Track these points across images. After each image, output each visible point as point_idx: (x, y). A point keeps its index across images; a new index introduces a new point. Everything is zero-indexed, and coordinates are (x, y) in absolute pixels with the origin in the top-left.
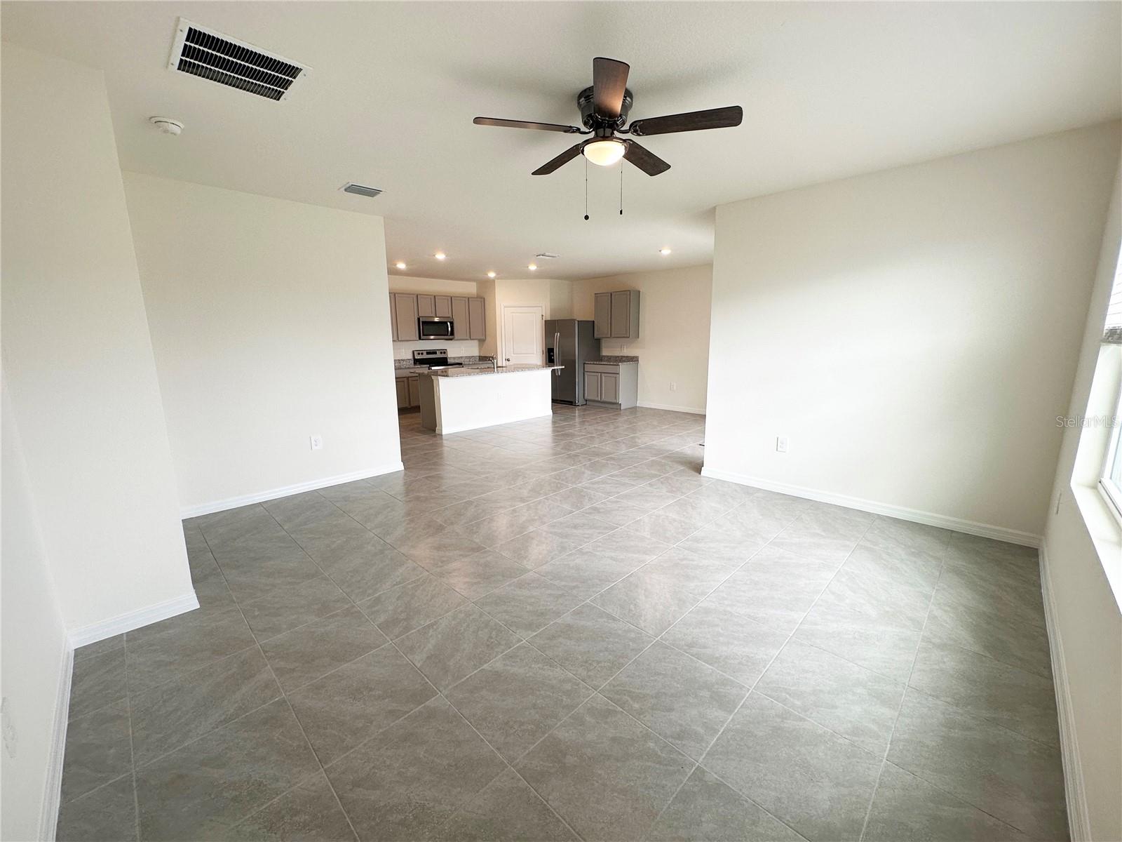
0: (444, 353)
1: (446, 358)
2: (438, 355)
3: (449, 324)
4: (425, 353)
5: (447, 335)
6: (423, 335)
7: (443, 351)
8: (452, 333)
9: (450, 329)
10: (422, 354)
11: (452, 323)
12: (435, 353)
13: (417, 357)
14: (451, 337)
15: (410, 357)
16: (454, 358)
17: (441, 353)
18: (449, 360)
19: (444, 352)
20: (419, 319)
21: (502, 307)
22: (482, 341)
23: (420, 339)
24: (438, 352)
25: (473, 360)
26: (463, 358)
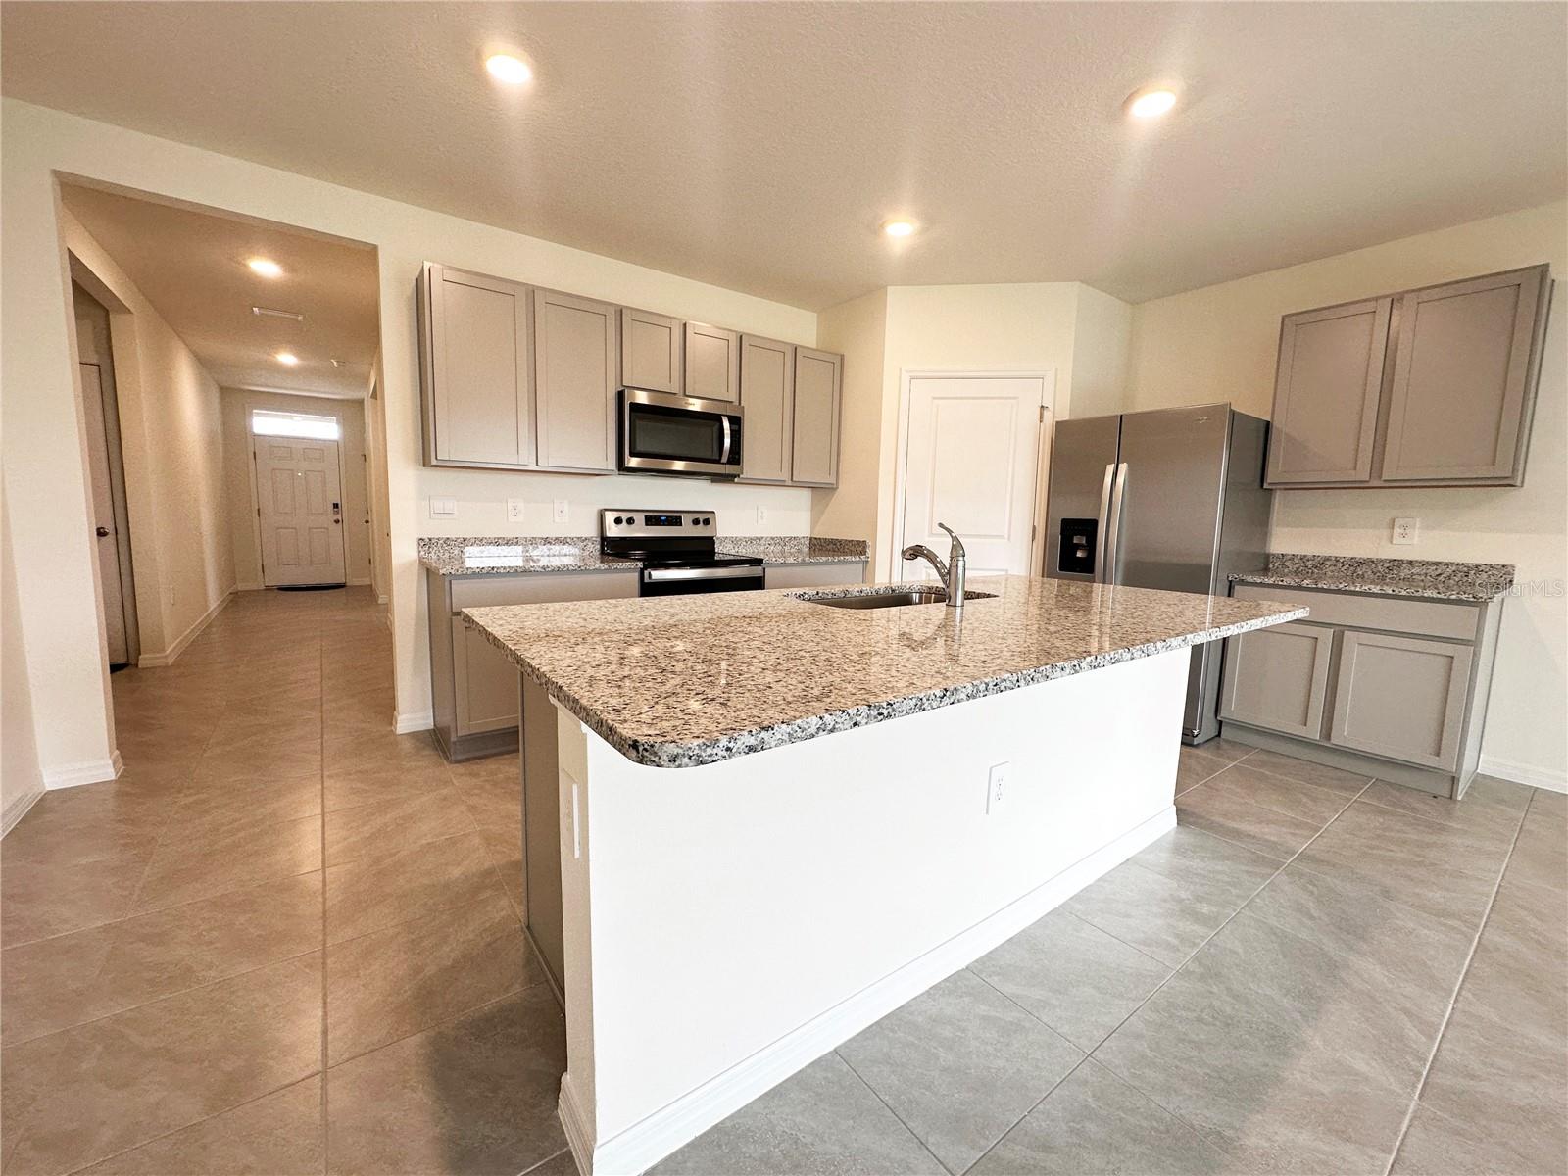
0: (707, 522)
1: (710, 541)
2: (686, 530)
3: (726, 425)
4: (640, 518)
5: (718, 461)
6: (633, 454)
7: (701, 517)
8: (735, 457)
9: (727, 442)
10: (630, 521)
11: (736, 421)
12: (674, 520)
13: (613, 531)
14: (730, 469)
15: (592, 531)
16: (735, 541)
17: (696, 522)
18: (718, 548)
19: (705, 519)
20: (621, 396)
21: (905, 378)
22: (822, 491)
23: (622, 468)
24: (686, 520)
25: (792, 550)
26: (763, 542)
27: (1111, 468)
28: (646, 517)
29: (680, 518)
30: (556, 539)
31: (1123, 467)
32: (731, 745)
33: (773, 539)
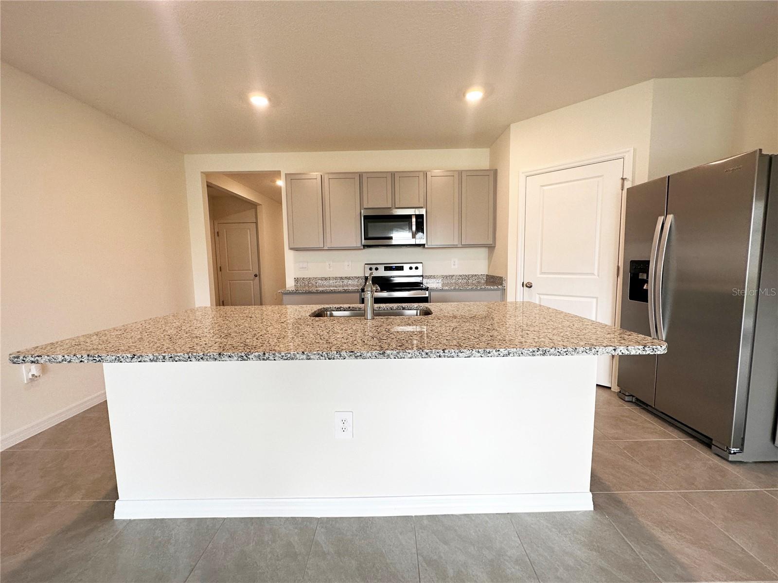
3: (414, 219)
4: (382, 268)
6: (366, 239)
9: (414, 228)
10: (377, 269)
11: (420, 217)
12: (399, 268)
13: (375, 274)
17: (411, 268)
19: (416, 267)
20: (361, 213)
21: (523, 177)
22: (489, 248)
24: (406, 267)
25: (474, 282)
26: (454, 277)
27: (661, 219)
28: (385, 267)
29: (403, 267)
30: (346, 277)
31: (670, 217)
32: (24, 359)
33: (461, 276)
